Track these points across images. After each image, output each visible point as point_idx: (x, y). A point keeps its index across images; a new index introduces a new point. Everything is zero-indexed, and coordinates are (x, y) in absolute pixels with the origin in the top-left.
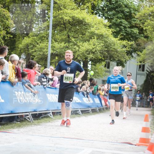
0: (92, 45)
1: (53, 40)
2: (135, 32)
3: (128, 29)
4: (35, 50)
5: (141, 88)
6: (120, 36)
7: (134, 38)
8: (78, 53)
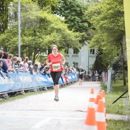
0: (53, 37)
1: (23, 35)
2: (85, 26)
3: (80, 24)
4: (10, 43)
5: (93, 67)
6: (74, 29)
7: (85, 30)
8: (43, 44)
